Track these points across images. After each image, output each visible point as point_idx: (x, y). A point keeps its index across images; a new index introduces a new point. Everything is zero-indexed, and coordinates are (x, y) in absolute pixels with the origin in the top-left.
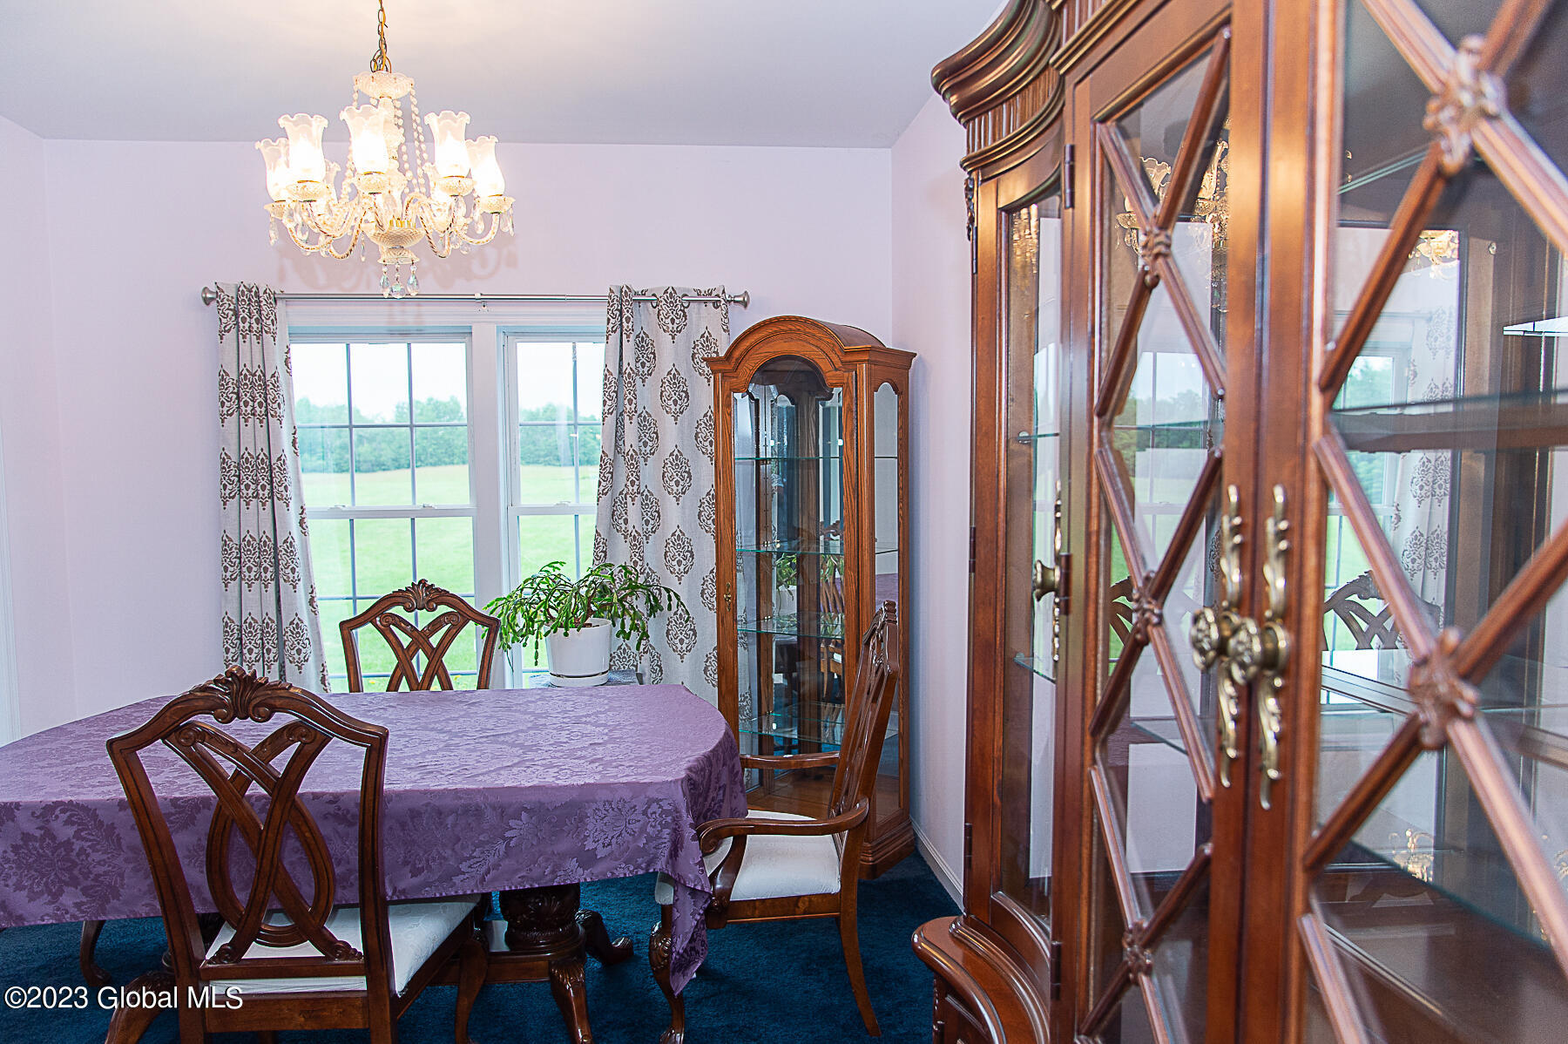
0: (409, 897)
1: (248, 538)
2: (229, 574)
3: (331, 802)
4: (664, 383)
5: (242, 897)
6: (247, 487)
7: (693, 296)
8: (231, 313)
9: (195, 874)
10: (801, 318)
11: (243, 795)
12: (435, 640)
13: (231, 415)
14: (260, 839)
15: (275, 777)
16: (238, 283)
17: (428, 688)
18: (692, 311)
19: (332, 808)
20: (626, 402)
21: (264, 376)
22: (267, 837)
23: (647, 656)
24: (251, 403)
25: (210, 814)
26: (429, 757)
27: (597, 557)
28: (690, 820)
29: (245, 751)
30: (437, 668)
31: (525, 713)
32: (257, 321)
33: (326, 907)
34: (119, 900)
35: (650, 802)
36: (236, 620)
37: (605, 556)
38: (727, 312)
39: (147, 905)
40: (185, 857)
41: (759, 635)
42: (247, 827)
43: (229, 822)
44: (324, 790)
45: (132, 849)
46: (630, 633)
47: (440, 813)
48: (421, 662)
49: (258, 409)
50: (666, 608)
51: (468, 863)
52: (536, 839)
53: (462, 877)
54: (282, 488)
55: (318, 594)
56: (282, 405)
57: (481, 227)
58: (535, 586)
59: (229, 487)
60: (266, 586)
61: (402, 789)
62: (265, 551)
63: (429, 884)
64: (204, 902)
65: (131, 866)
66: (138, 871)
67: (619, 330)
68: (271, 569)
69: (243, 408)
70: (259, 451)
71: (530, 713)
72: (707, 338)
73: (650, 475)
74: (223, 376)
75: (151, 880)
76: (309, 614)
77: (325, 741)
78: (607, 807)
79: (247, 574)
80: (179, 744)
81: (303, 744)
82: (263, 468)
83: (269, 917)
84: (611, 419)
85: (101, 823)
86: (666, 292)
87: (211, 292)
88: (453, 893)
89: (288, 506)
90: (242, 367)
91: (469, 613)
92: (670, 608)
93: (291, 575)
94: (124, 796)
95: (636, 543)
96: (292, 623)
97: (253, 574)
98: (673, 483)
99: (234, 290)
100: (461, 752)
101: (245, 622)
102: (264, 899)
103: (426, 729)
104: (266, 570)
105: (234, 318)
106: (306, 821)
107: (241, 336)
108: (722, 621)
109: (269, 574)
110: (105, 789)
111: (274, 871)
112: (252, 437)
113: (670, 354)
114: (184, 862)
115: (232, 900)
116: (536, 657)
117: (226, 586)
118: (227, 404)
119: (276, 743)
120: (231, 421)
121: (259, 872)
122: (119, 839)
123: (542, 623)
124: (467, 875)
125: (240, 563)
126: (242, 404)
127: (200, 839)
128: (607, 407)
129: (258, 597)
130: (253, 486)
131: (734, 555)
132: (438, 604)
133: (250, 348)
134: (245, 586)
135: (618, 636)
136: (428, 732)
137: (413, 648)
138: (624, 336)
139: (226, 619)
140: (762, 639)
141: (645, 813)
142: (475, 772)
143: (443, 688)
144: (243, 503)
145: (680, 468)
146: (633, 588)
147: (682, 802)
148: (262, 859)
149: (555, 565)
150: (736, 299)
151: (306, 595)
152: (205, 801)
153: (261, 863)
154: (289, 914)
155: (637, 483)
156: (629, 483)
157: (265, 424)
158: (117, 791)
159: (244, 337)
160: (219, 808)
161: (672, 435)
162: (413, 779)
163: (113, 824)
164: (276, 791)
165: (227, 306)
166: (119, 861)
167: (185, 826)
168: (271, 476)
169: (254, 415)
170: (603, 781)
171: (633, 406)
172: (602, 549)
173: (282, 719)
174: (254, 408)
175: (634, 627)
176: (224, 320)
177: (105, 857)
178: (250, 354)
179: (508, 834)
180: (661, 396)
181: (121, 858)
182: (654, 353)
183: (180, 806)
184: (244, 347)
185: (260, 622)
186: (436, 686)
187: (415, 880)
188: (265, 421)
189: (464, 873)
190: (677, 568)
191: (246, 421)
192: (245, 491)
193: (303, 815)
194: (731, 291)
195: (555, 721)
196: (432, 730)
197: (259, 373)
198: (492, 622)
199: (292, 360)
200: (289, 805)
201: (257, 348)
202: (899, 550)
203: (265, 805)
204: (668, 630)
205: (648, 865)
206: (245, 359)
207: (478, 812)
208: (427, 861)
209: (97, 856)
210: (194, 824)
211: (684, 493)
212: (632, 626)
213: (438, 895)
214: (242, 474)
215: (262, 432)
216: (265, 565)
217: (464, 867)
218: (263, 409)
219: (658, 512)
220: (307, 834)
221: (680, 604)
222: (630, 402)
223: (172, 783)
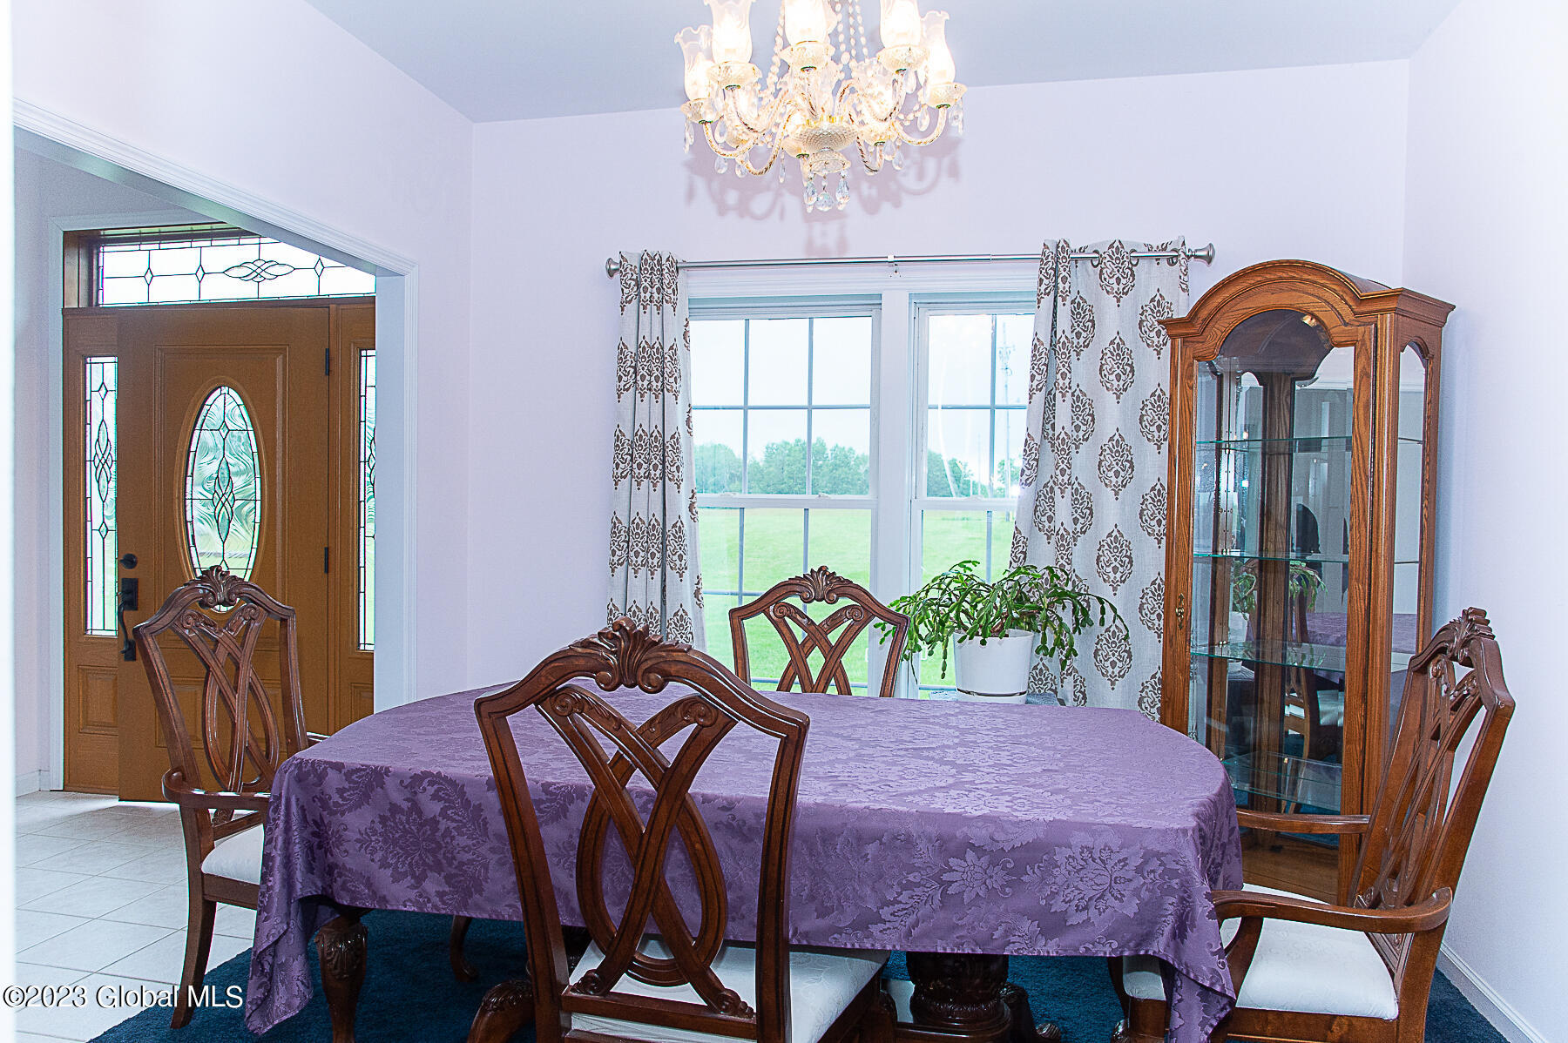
0: (813, 943)
1: (637, 520)
2: (616, 558)
3: (724, 809)
4: (1104, 354)
5: (615, 913)
6: (639, 466)
7: (1142, 251)
8: (633, 283)
9: (563, 877)
10: (1297, 261)
11: (624, 787)
12: (833, 637)
13: (627, 390)
14: (640, 844)
15: (663, 766)
16: (640, 252)
17: (824, 691)
18: (1142, 269)
19: (725, 817)
20: (1059, 376)
21: (662, 349)
22: (648, 842)
23: (1070, 679)
24: (648, 378)
25: (584, 806)
26: (839, 767)
27: (1015, 559)
28: (1206, 888)
29: (629, 729)
30: (834, 670)
31: (947, 726)
32: (658, 290)
33: (713, 943)
34: (481, 895)
35: (1148, 856)
36: (620, 607)
37: (1025, 558)
38: (1187, 268)
39: (510, 906)
40: (555, 855)
41: (1211, 660)
42: (626, 824)
43: (606, 818)
44: (717, 792)
45: (498, 836)
46: (1053, 649)
47: (859, 839)
48: (816, 661)
49: (654, 384)
50: (1097, 623)
51: (891, 909)
52: (983, 887)
53: (881, 926)
54: (674, 469)
55: (705, 587)
56: (678, 380)
57: (925, 123)
58: (943, 586)
59: (622, 466)
60: (652, 574)
61: (811, 801)
62: (653, 535)
63: (840, 931)
64: (571, 912)
65: (496, 857)
66: (504, 864)
67: (1052, 293)
68: (658, 555)
69: (640, 383)
70: (653, 428)
71: (953, 727)
72: (1158, 302)
73: (1083, 464)
74: (622, 349)
75: (514, 878)
76: (693, 607)
77: (729, 724)
78: (1086, 854)
79: (634, 559)
80: (554, 712)
81: (701, 726)
82: (656, 446)
83: (644, 945)
84: (1039, 397)
85: (468, 802)
86: (1111, 246)
87: (616, 264)
88: (868, 946)
89: (679, 487)
90: (641, 339)
91: (876, 608)
92: (1102, 622)
93: (678, 562)
94: (492, 774)
95: (1064, 543)
96: (676, 614)
97: (640, 559)
98: (1111, 474)
99: (638, 259)
100: (878, 764)
101: (630, 610)
102: (640, 921)
103: (828, 734)
104: (653, 556)
105: (636, 288)
106: (697, 829)
107: (641, 307)
108: (1171, 641)
109: (656, 561)
110: (475, 764)
111: (654, 888)
112: (647, 414)
113: (1114, 319)
114: (551, 861)
115: (603, 917)
116: (944, 669)
117: (613, 571)
118: (624, 378)
119: (667, 722)
120: (628, 396)
121: (636, 887)
122: (485, 823)
123: (953, 628)
124: (888, 925)
125: (628, 547)
126: (639, 378)
127: (571, 836)
128: (1035, 383)
129: (644, 583)
130: (645, 466)
131: (1188, 559)
132: (839, 596)
133: (650, 319)
134: (631, 572)
135: (1037, 652)
136: (832, 738)
137: (809, 644)
138: (1059, 299)
139: (611, 606)
140: (1216, 665)
141: (1139, 870)
142: (902, 790)
143: (840, 692)
144: (634, 483)
145: (1120, 458)
146: (1060, 596)
147: (1190, 858)
148: (641, 870)
149: (967, 565)
150: (1198, 254)
151: (691, 586)
152: (579, 791)
153: (640, 877)
154: (666, 942)
155: (1068, 471)
156: (1058, 472)
157: (660, 400)
158: (484, 769)
159: (645, 308)
160: (595, 799)
161: (1113, 416)
162: (824, 791)
163: (480, 805)
164: (664, 784)
165: (630, 276)
166: (484, 850)
167: (556, 817)
168: (664, 455)
169: (650, 390)
170: (1078, 819)
171: (1067, 381)
172: (1020, 546)
173: (678, 691)
174: (650, 382)
175: (1059, 643)
176: (626, 291)
177: (470, 842)
178: (650, 326)
179: (945, 877)
180: (1101, 370)
181: (488, 846)
182: (1093, 321)
183: (551, 793)
184: (644, 318)
185: (644, 612)
186: (832, 690)
187: (822, 923)
188: (660, 396)
189: (884, 922)
190: (1112, 575)
191: (642, 396)
192: (637, 471)
193: (693, 818)
194: (1192, 245)
195: (987, 738)
196: (837, 736)
197: (657, 345)
198: (899, 620)
199: (690, 334)
200: (677, 806)
201: (656, 319)
202: (1420, 562)
203: (646, 803)
204: (1097, 650)
205: (1139, 945)
206: (644, 331)
207: (909, 842)
208: (839, 899)
209: (463, 841)
210: (565, 817)
211: (1124, 486)
212: (1056, 641)
213: (849, 946)
214: (635, 453)
215: (657, 408)
216: (653, 550)
217: (885, 913)
218: (660, 384)
219: (1091, 509)
220: (698, 846)
221: (1117, 616)
222: (1064, 376)
223: (546, 765)
